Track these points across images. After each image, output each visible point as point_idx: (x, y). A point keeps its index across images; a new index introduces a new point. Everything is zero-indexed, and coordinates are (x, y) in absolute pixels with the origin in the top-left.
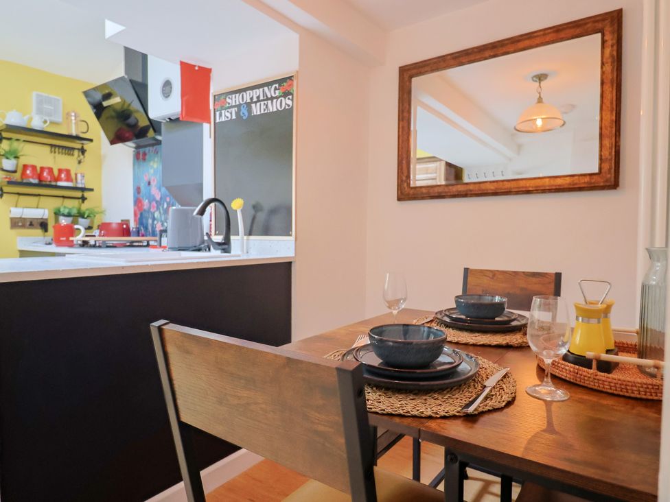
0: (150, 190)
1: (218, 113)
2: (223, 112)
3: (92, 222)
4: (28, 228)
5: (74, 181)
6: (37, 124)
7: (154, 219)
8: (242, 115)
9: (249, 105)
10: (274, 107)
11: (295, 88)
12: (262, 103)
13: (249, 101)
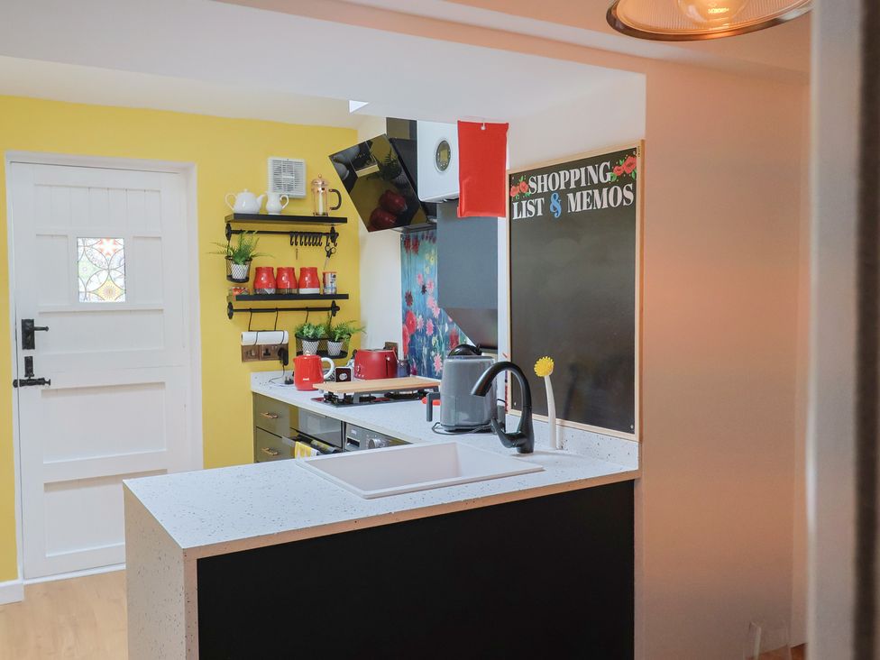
0: (425, 299)
1: (515, 204)
2: (524, 203)
3: (346, 346)
4: (264, 359)
5: (322, 284)
6: (274, 207)
7: (431, 348)
8: (552, 210)
9: (563, 195)
10: (604, 200)
11: (638, 171)
12: (585, 193)
13: (563, 187)
